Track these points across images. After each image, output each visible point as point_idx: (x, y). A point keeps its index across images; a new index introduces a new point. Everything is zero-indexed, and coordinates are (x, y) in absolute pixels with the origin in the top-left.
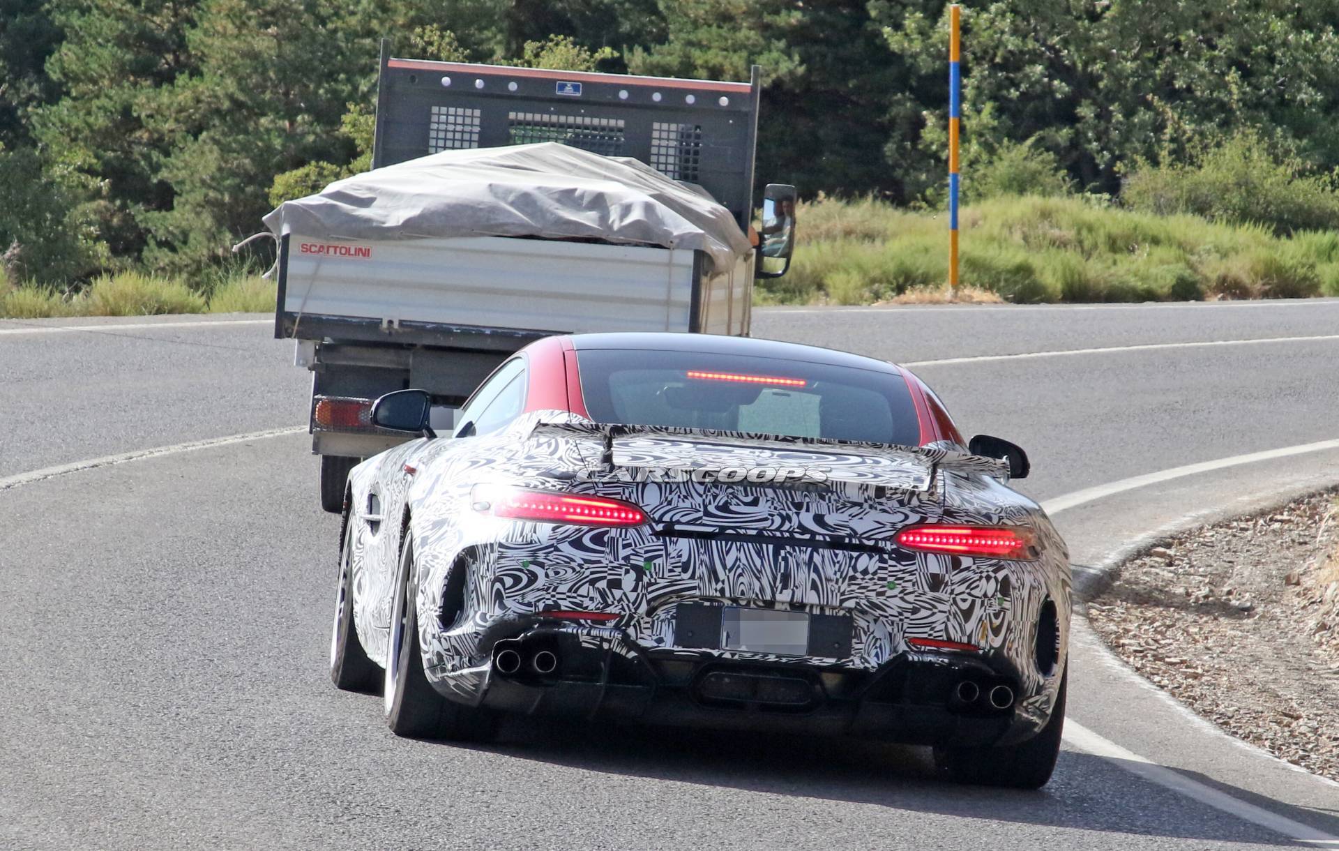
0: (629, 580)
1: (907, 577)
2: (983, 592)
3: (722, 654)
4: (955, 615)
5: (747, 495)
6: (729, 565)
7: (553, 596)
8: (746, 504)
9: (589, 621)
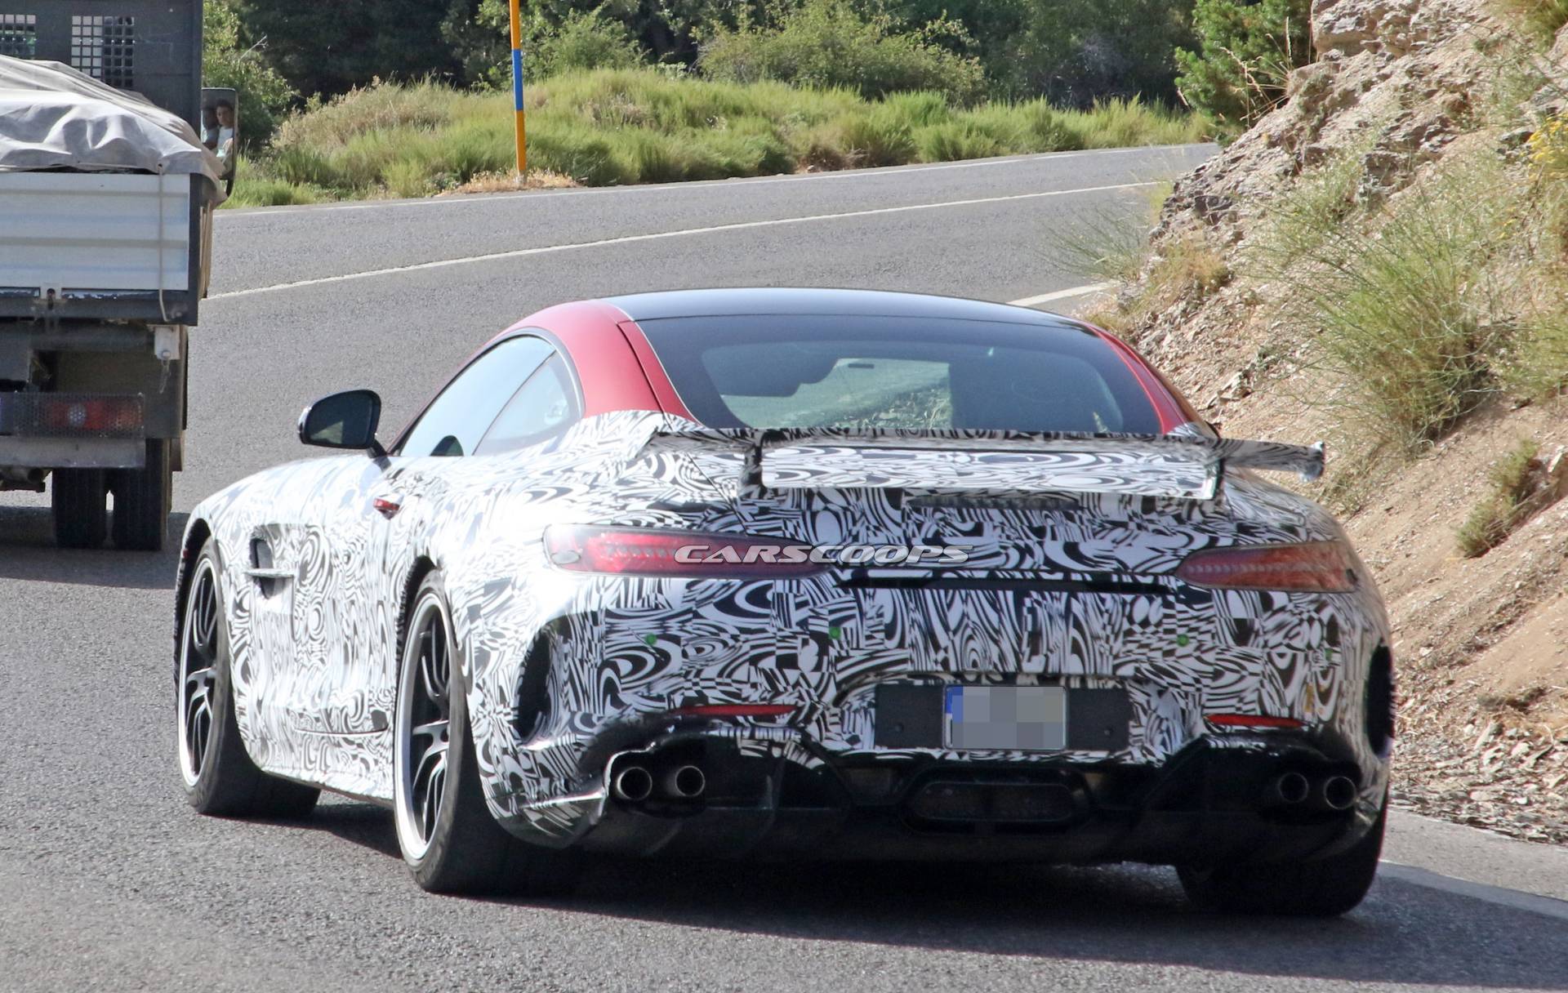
0: (808, 655)
1: (1204, 626)
2: (1306, 642)
3: (945, 754)
4: (1271, 677)
5: (964, 521)
6: (953, 625)
7: (696, 684)
8: (965, 534)
9: (751, 718)
